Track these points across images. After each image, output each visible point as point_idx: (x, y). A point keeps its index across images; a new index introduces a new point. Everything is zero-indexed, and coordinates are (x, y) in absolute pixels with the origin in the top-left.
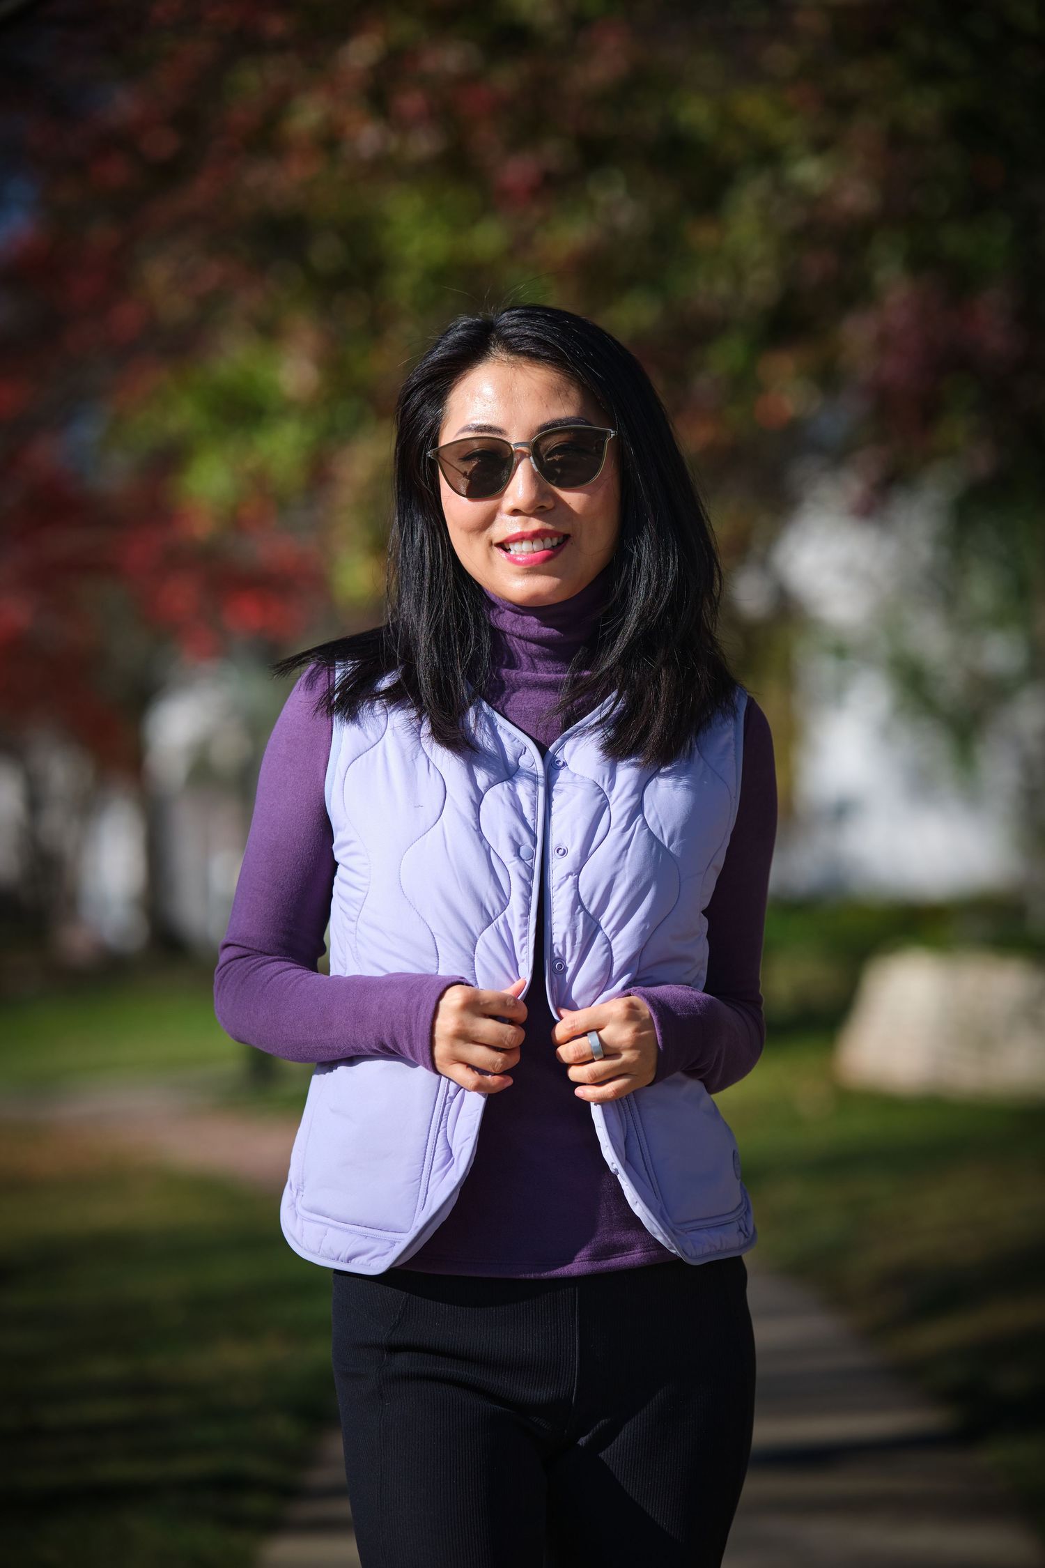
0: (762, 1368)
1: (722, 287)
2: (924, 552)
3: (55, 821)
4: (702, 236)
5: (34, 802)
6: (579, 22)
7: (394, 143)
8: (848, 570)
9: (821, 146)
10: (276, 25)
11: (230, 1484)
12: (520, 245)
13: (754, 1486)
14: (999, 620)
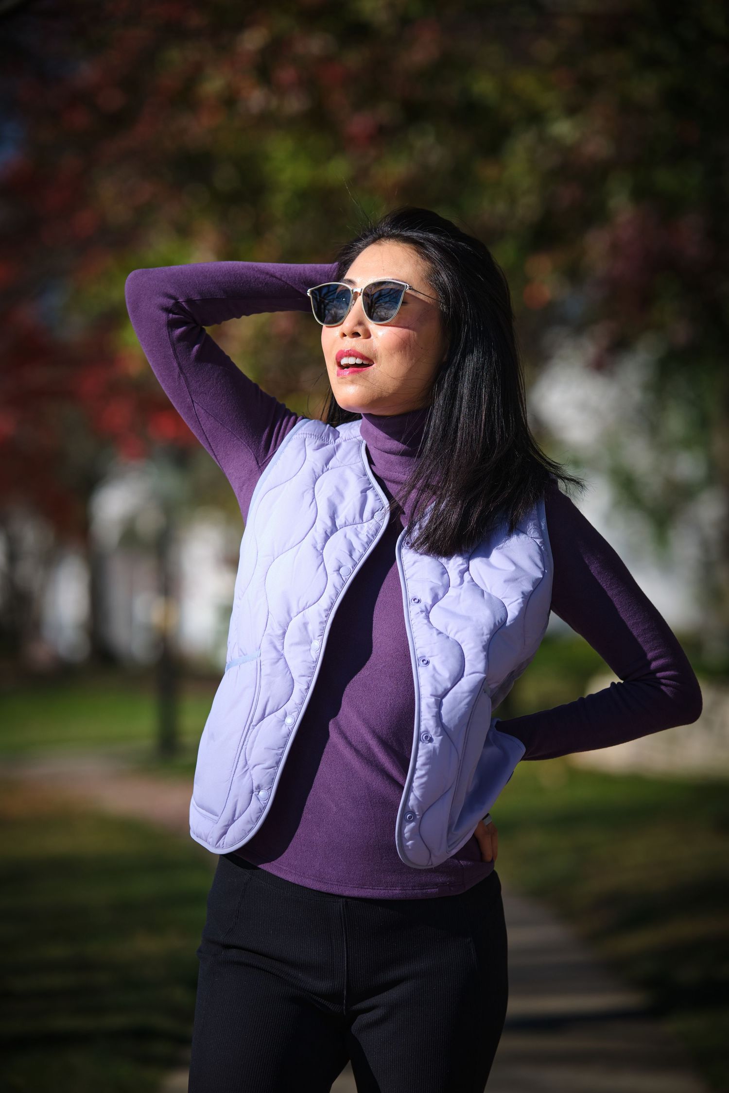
0: (512, 961)
1: (501, 207)
2: (637, 395)
3: (27, 569)
4: (488, 172)
5: (13, 557)
6: (405, 21)
7: (274, 103)
8: (583, 406)
9: (572, 111)
10: (196, 20)
11: (142, 1034)
12: (360, 176)
13: (507, 1044)
14: (687, 444)
